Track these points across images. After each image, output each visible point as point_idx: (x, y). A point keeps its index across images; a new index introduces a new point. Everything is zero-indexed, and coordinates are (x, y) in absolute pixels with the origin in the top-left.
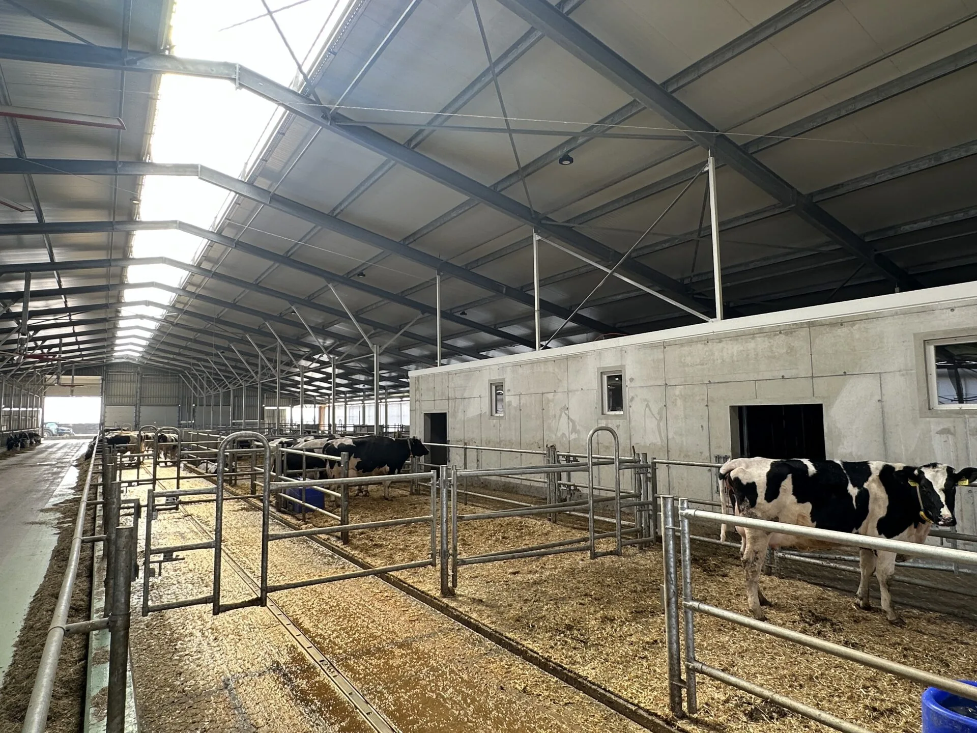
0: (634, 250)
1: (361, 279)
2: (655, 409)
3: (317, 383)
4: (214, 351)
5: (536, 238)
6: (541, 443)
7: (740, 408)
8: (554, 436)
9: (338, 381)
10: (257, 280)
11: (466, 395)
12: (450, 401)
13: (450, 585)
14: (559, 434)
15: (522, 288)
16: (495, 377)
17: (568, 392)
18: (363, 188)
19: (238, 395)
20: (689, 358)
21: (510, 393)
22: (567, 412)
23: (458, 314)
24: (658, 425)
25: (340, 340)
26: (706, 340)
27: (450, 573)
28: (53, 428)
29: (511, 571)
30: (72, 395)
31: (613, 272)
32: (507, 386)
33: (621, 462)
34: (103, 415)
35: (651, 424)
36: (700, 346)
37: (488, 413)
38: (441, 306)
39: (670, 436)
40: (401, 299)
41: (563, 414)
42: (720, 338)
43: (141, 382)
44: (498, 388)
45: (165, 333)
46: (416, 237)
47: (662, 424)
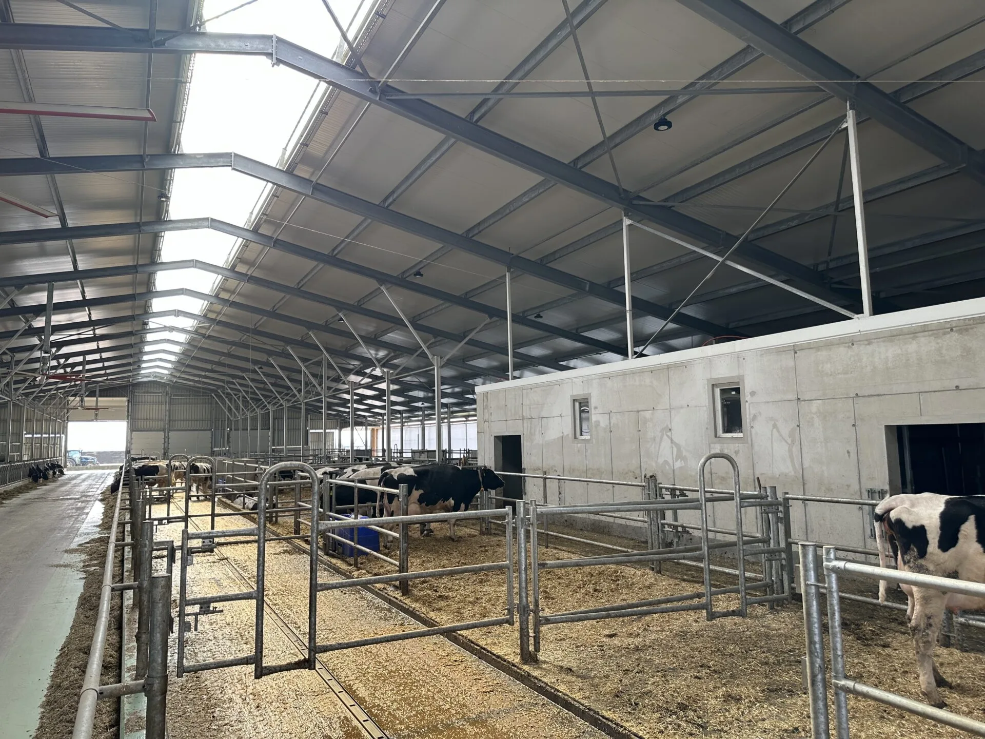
0: (752, 231)
1: (418, 280)
2: (785, 430)
3: (369, 402)
4: (250, 366)
5: (626, 222)
6: (638, 472)
7: (899, 428)
8: (654, 464)
9: (393, 398)
10: (299, 283)
11: (544, 414)
12: (525, 421)
13: (531, 648)
14: (661, 461)
15: (610, 283)
16: (579, 392)
17: (670, 409)
18: (419, 172)
19: (278, 417)
20: (829, 365)
21: (597, 411)
22: (669, 434)
23: (532, 318)
24: (790, 451)
25: (395, 351)
26: (851, 341)
27: (532, 634)
28: (77, 456)
29: (606, 632)
30: (97, 420)
31: (726, 259)
32: (593, 402)
33: (743, 498)
34: (130, 441)
35: (781, 449)
36: (842, 350)
37: (571, 435)
38: (512, 309)
39: (806, 465)
40: (465, 301)
41: (665, 437)
42: (869, 339)
43: (170, 403)
44: (582, 405)
45: (195, 347)
46: (481, 228)
47: (796, 449)
